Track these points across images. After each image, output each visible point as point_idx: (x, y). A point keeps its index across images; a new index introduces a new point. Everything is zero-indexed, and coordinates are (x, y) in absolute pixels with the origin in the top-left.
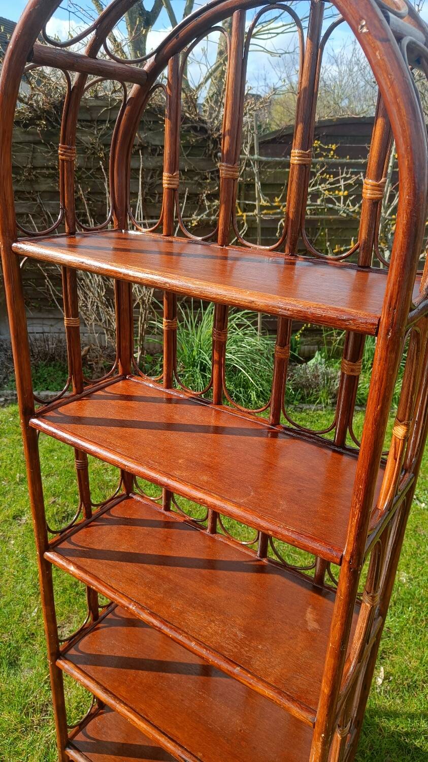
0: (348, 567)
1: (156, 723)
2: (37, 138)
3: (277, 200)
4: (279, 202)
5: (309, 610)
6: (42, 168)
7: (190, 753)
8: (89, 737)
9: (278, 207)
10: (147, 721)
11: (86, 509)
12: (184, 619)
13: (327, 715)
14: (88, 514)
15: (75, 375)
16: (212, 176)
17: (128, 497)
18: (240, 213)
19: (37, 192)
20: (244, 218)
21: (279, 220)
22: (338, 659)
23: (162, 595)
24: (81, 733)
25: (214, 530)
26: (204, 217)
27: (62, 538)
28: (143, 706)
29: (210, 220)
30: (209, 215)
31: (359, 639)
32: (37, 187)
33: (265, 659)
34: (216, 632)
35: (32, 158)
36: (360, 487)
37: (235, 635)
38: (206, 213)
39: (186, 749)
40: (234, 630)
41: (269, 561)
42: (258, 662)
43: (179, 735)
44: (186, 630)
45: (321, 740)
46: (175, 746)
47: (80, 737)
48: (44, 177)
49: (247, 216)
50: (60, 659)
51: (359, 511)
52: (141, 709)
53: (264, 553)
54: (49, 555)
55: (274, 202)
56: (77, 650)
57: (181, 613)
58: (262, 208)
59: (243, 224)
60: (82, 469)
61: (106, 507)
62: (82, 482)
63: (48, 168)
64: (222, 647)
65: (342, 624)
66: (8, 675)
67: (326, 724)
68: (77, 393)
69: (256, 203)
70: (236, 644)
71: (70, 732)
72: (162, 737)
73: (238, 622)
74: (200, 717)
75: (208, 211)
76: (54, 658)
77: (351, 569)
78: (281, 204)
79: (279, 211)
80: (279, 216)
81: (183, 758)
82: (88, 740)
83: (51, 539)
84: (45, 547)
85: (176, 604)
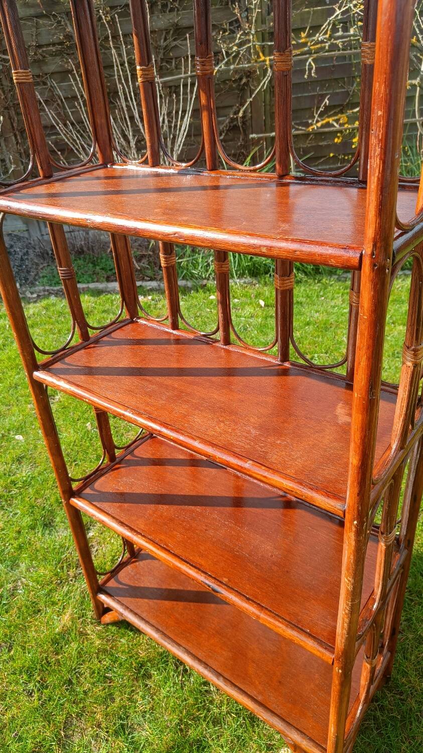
0: (371, 262)
2: (39, 10)
3: (303, 35)
4: (306, 37)
5: (340, 405)
6: (48, 45)
7: (215, 578)
8: (121, 583)
9: (305, 44)
10: (167, 551)
11: (81, 329)
12: (189, 421)
13: (358, 495)
14: (85, 336)
15: (38, 153)
16: (231, 28)
17: (132, 322)
18: (263, 58)
19: (46, 74)
20: (268, 63)
21: (306, 60)
22: (367, 412)
23: (164, 402)
24: (113, 580)
25: (227, 341)
26: (223, 67)
27: (53, 360)
28: (163, 537)
29: (230, 70)
30: (227, 64)
31: (401, 415)
32: (46, 69)
33: (284, 453)
34: (225, 431)
35: (36, 35)
37: (249, 432)
38: (224, 62)
39: (210, 576)
40: (248, 428)
41: (292, 364)
42: (275, 456)
43: (203, 563)
44: (190, 431)
45: (354, 529)
46: (197, 573)
47: (112, 584)
48: (51, 55)
49: (270, 60)
50: (74, 498)
51: (381, 159)
52: (161, 540)
53: (285, 356)
54: (39, 375)
55: (301, 38)
56: (94, 489)
57: (185, 416)
59: (267, 69)
60: (68, 279)
61: (106, 331)
62: (71, 295)
63: (54, 44)
64: (232, 444)
65: (368, 359)
66: (43, 535)
67: (358, 507)
68: (45, 177)
70: (248, 441)
71: (101, 579)
73: (252, 420)
74: (226, 545)
75: (226, 60)
76: (67, 497)
77: (375, 265)
78: (308, 39)
79: (306, 49)
80: (307, 56)
81: (206, 584)
82: (121, 586)
83: (41, 359)
84: (33, 366)
85: (181, 409)
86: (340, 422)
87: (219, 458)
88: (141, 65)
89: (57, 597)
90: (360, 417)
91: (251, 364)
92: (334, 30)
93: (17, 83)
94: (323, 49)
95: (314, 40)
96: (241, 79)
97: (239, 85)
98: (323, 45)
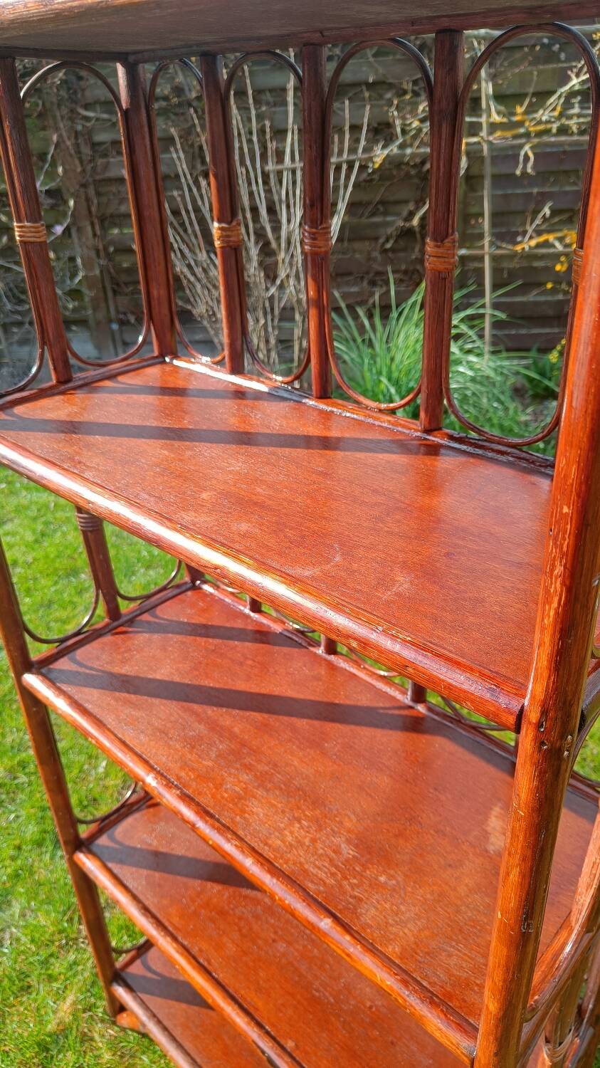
0: (536, 738)
1: (220, 976)
3: (519, 110)
4: (524, 113)
5: (497, 810)
7: (274, 1039)
8: (149, 969)
9: (521, 124)
10: (206, 971)
11: (107, 602)
12: (243, 811)
13: (496, 1054)
14: (114, 612)
15: (50, 345)
16: (416, 88)
17: (194, 588)
20: (462, 147)
21: (521, 146)
22: (518, 948)
23: (210, 764)
24: (138, 962)
25: (332, 648)
26: (395, 150)
27: (58, 653)
28: (204, 946)
29: (404, 155)
30: (402, 146)
31: (589, 886)
33: (387, 906)
34: (299, 841)
36: (565, 510)
37: (337, 851)
38: (398, 143)
39: (268, 1033)
40: (336, 840)
41: (430, 709)
42: (373, 911)
43: (260, 1004)
44: (241, 833)
46: (248, 1024)
47: (136, 969)
49: (467, 144)
50: (82, 852)
51: (563, 584)
52: (201, 950)
53: (419, 697)
54: (30, 680)
55: (514, 114)
56: (112, 839)
57: (240, 798)
58: (493, 127)
60: (91, 531)
61: (150, 602)
62: (95, 555)
64: (305, 871)
65: (522, 875)
66: (52, 858)
68: (60, 382)
69: (483, 120)
70: (333, 870)
71: (121, 960)
72: (229, 1004)
73: (348, 824)
74: (300, 975)
75: (401, 140)
76: (69, 849)
77: (543, 743)
78: (526, 117)
79: (522, 130)
80: (523, 141)
81: (259, 1047)
82: (149, 975)
83: (37, 651)
84: (23, 663)
85: (235, 782)
86: (491, 848)
87: (280, 899)
88: (220, 221)
89: (58, 967)
90: (505, 951)
91: (364, 700)
92: (568, 104)
93: (21, 241)
94: (547, 132)
95: (534, 119)
96: (423, 163)
97: (420, 172)
98: (549, 126)
